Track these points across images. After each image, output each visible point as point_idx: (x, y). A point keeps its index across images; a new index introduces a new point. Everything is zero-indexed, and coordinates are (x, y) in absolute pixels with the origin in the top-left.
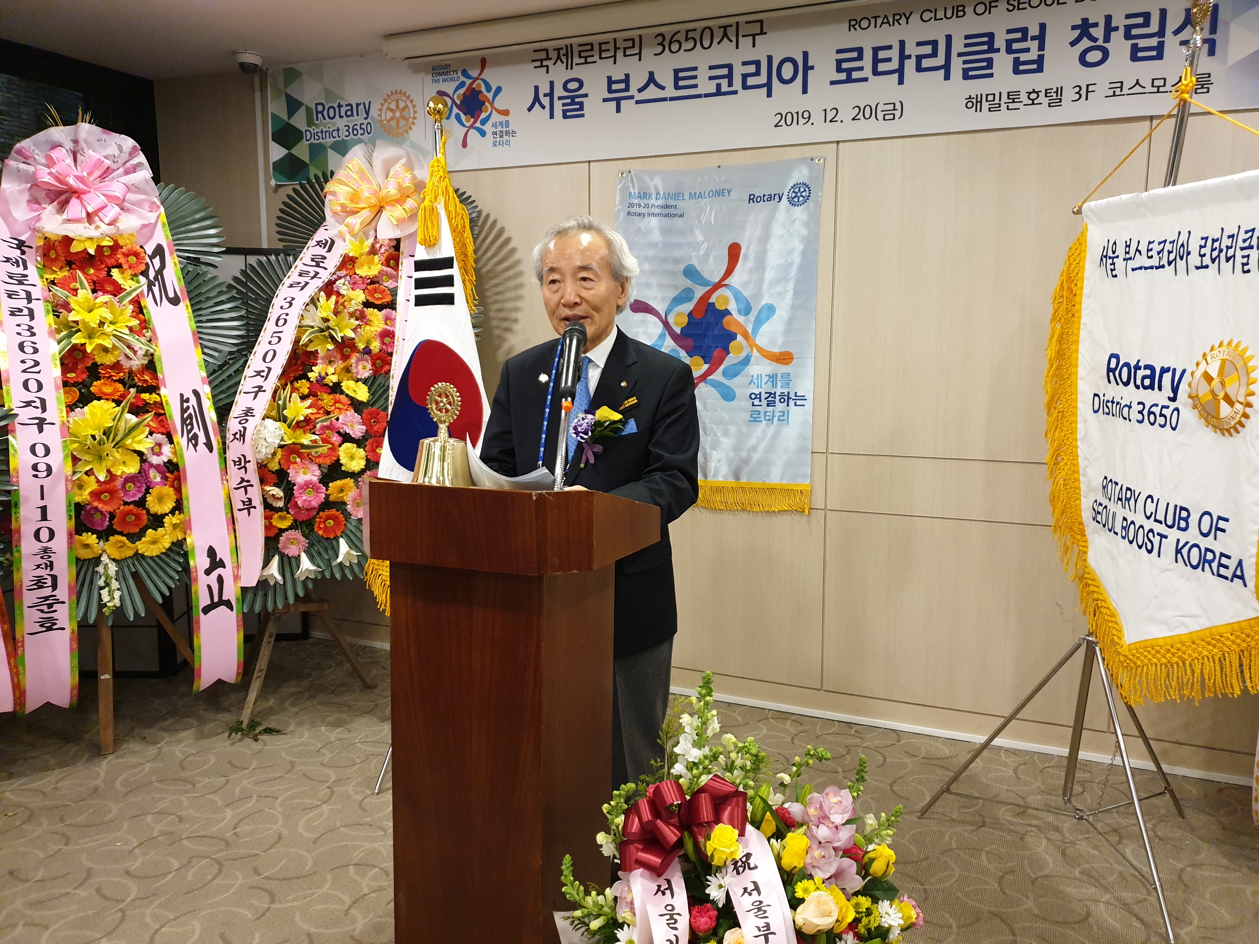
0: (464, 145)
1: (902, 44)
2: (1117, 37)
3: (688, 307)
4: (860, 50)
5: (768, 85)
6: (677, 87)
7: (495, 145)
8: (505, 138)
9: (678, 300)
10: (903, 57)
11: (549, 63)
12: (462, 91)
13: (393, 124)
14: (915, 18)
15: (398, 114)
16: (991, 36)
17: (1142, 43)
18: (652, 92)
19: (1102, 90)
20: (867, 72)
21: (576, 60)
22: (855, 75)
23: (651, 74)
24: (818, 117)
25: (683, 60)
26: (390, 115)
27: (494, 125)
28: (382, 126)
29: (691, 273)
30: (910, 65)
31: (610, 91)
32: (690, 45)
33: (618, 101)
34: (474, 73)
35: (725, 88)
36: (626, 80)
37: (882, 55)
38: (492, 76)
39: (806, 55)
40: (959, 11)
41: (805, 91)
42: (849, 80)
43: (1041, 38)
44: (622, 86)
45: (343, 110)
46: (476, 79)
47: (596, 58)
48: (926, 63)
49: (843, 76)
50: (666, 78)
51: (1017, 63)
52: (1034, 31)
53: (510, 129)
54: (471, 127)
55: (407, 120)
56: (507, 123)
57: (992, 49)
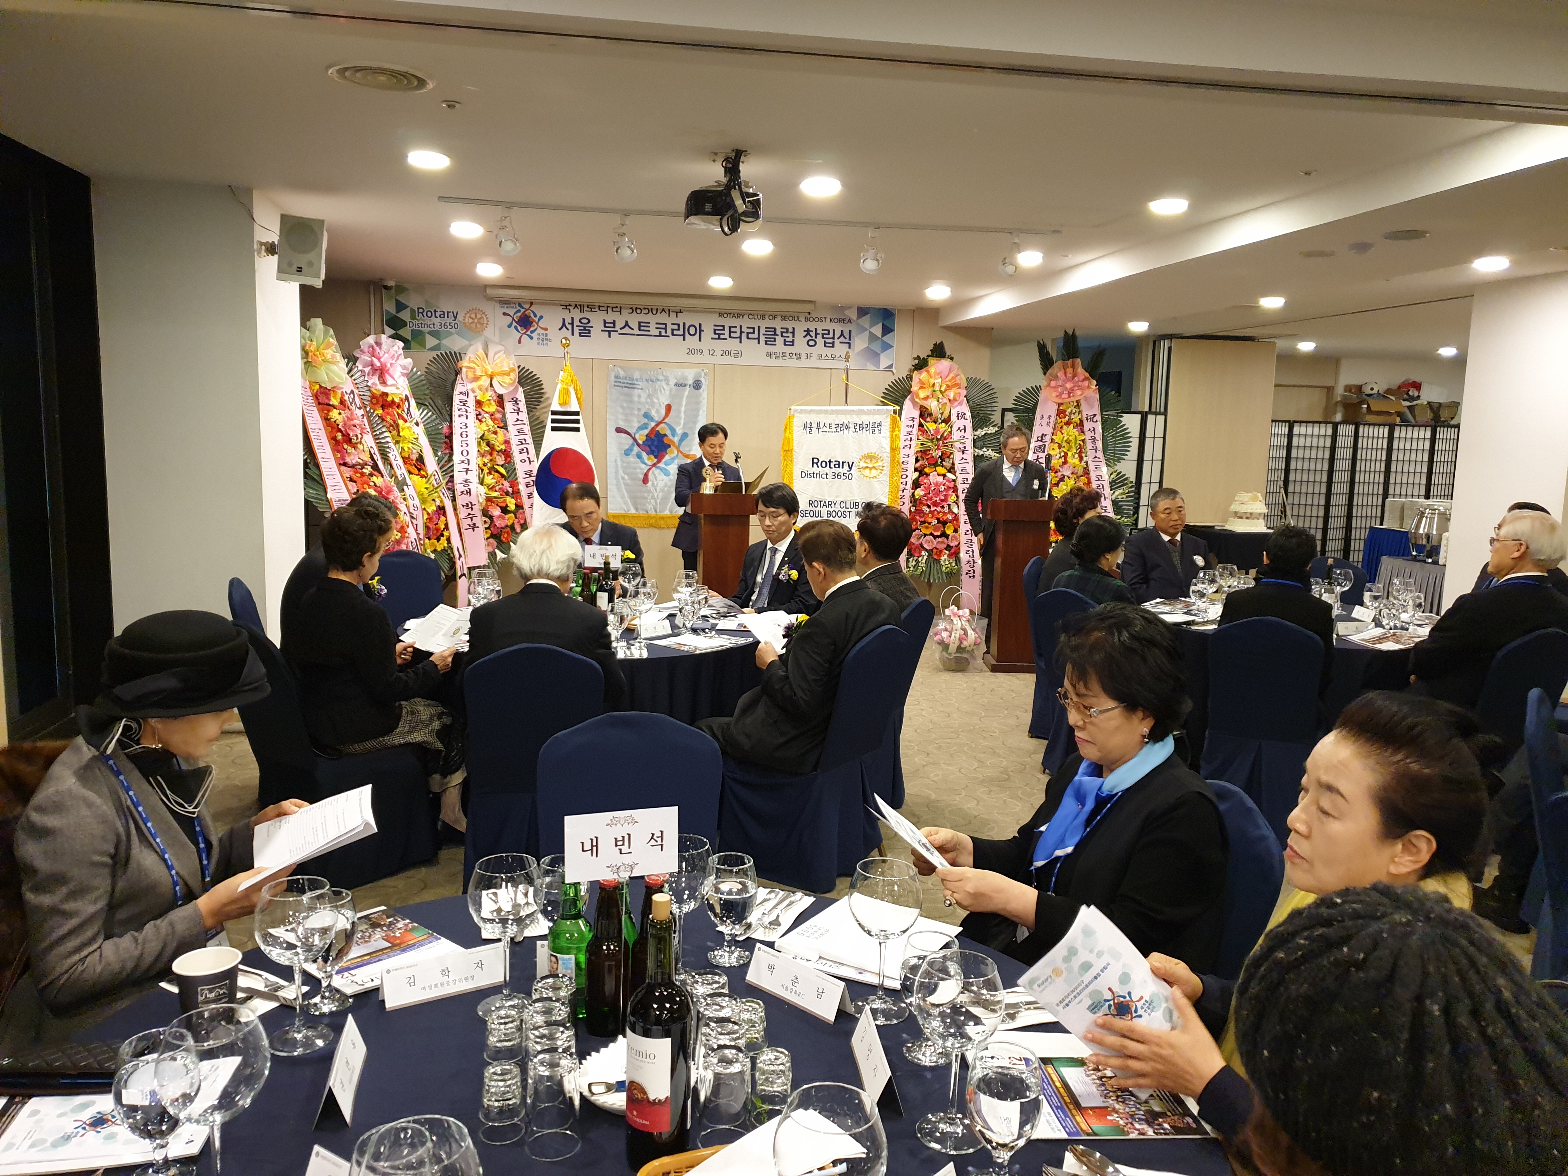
0: (520, 342)
1: (741, 327)
2: (819, 337)
3: (646, 432)
4: (723, 326)
5: (684, 335)
6: (640, 330)
7: (538, 344)
8: (545, 342)
9: (641, 428)
10: (741, 332)
11: (571, 308)
12: (519, 314)
13: (473, 325)
14: (746, 317)
15: (476, 321)
16: (775, 329)
17: (828, 341)
18: (627, 330)
19: (815, 356)
20: (727, 336)
21: (586, 309)
22: (722, 337)
23: (627, 322)
24: (706, 352)
25: (643, 318)
26: (471, 320)
27: (539, 334)
28: (466, 326)
29: (647, 415)
30: (744, 336)
31: (605, 326)
32: (646, 311)
33: (609, 332)
34: (527, 306)
35: (663, 333)
36: (614, 323)
37: (733, 330)
38: (538, 310)
39: (700, 325)
40: (763, 317)
41: (700, 340)
42: (719, 338)
43: (793, 333)
44: (612, 325)
45: (438, 314)
46: (527, 310)
47: (597, 309)
48: (750, 336)
49: (717, 336)
50: (635, 326)
51: (785, 341)
52: (791, 330)
53: (548, 337)
54: (524, 333)
55: (482, 324)
56: (546, 335)
57: (775, 334)
